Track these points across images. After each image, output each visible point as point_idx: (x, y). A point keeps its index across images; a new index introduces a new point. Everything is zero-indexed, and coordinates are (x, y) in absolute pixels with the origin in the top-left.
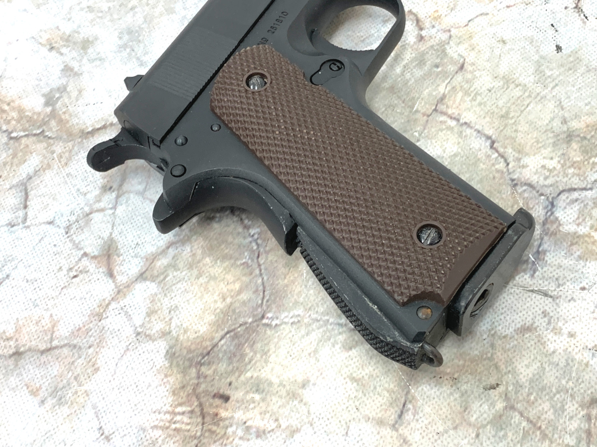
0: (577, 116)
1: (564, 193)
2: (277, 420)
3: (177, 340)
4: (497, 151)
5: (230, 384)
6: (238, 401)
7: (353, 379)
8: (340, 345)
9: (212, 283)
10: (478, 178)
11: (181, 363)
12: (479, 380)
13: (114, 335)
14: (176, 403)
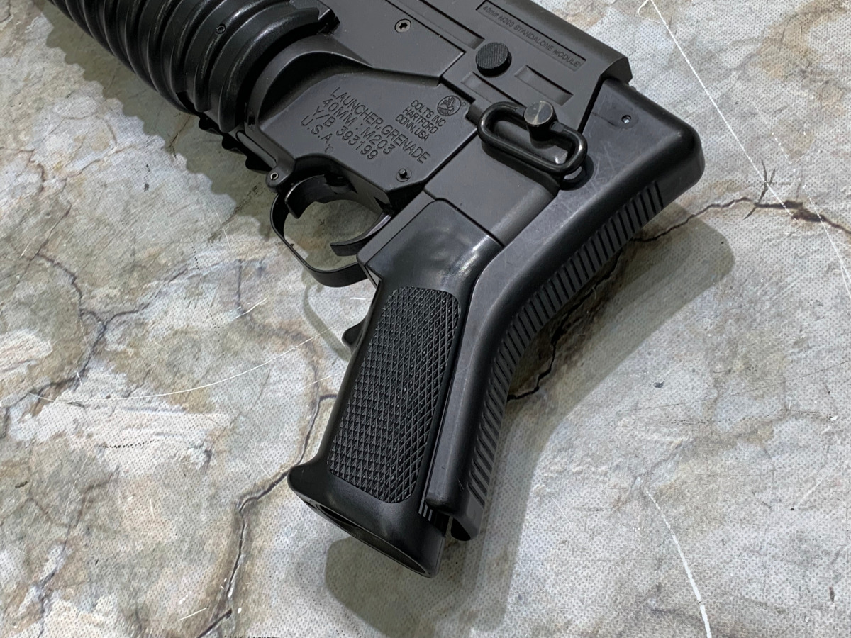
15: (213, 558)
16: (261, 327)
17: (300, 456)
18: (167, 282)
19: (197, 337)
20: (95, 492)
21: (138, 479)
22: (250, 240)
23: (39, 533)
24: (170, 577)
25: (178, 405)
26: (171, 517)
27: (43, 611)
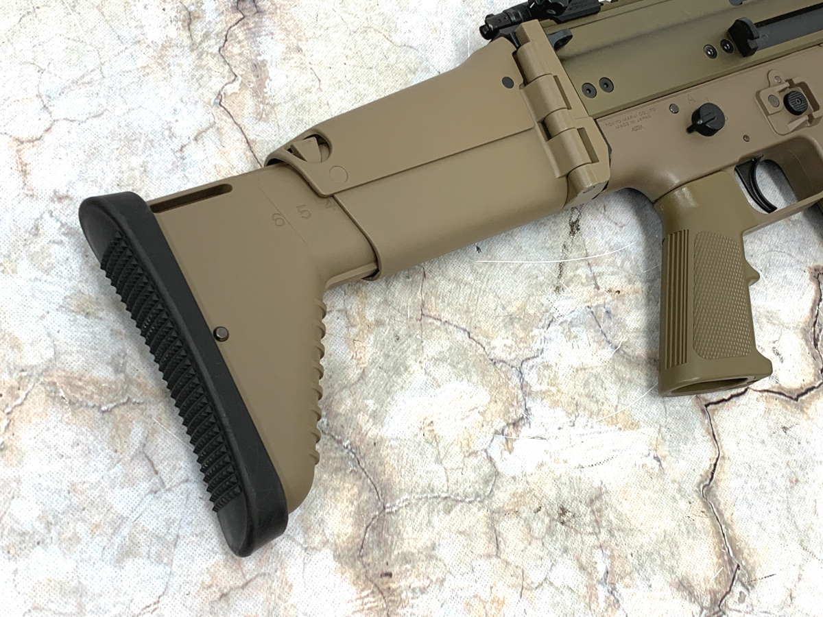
0: (509, 302)
1: (524, 363)
2: (428, 578)
3: (336, 545)
4: (474, 340)
5: (387, 564)
6: (398, 574)
7: (461, 533)
8: (442, 512)
9: (338, 493)
10: (471, 364)
11: (347, 560)
12: (530, 508)
13: (288, 556)
14: (359, 590)
15: (707, 533)
16: (635, 358)
17: (717, 450)
18: (545, 329)
19: (594, 372)
20: (597, 504)
21: (621, 487)
22: (586, 289)
23: (576, 545)
24: (687, 552)
25: (614, 426)
26: (660, 510)
27: (618, 601)
